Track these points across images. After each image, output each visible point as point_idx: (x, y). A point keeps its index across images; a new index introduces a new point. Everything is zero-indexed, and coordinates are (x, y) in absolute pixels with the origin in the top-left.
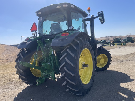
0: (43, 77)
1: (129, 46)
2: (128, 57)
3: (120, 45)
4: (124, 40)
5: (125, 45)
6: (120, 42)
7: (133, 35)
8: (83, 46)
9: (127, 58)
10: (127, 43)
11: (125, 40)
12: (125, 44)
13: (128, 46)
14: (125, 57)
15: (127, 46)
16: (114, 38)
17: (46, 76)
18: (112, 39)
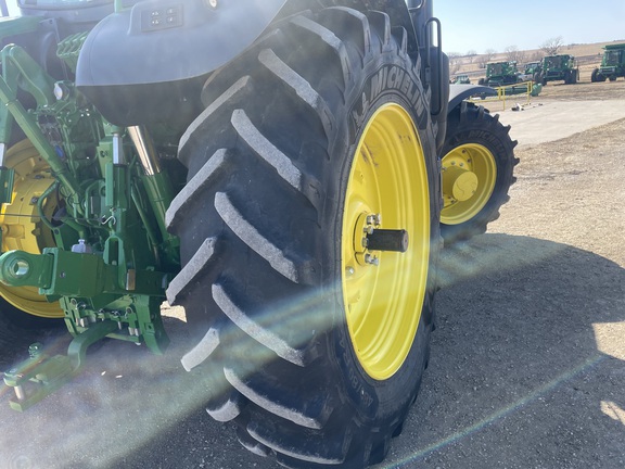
0: (78, 329)
1: (557, 97)
2: (566, 154)
3: (513, 96)
4: (531, 70)
5: (535, 94)
6: (512, 79)
7: (569, 48)
8: (374, 80)
9: (567, 159)
10: (544, 84)
11: (535, 71)
12: (539, 90)
13: (550, 98)
14: (553, 154)
15: (545, 97)
16: (482, 60)
17: (99, 320)
18: (475, 68)
